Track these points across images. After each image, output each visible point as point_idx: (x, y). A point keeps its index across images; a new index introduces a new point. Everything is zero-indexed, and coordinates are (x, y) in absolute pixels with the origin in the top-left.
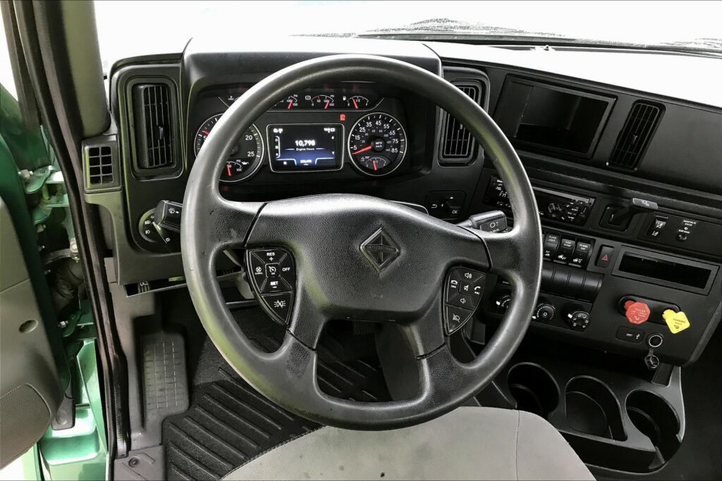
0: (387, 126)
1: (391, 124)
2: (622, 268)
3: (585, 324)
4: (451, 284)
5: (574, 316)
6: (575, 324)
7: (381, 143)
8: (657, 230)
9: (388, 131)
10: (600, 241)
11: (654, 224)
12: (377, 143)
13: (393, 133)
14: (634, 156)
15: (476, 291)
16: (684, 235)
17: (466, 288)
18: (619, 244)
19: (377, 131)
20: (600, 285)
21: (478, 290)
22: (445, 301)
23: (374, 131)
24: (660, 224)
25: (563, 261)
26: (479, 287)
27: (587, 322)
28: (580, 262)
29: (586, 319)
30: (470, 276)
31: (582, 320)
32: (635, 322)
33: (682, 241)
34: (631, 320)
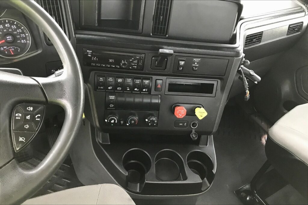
0: (14, 27)
1: (16, 25)
2: (169, 90)
3: (155, 123)
4: (15, 117)
5: (148, 120)
6: (150, 124)
7: (11, 37)
8: (181, 66)
9: (16, 30)
10: (154, 77)
11: (179, 63)
12: (7, 38)
13: (19, 31)
14: (164, 28)
15: (37, 118)
16: (196, 67)
17: (28, 117)
18: (165, 77)
19: (8, 30)
20: (160, 101)
21: (38, 117)
22: (13, 129)
23: (5, 31)
24: (182, 63)
25: (138, 91)
26: (39, 115)
27: (156, 122)
28: (146, 90)
29: (155, 120)
30: (31, 109)
31: (153, 121)
32: (180, 117)
33: (195, 70)
34: (178, 117)
